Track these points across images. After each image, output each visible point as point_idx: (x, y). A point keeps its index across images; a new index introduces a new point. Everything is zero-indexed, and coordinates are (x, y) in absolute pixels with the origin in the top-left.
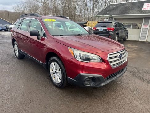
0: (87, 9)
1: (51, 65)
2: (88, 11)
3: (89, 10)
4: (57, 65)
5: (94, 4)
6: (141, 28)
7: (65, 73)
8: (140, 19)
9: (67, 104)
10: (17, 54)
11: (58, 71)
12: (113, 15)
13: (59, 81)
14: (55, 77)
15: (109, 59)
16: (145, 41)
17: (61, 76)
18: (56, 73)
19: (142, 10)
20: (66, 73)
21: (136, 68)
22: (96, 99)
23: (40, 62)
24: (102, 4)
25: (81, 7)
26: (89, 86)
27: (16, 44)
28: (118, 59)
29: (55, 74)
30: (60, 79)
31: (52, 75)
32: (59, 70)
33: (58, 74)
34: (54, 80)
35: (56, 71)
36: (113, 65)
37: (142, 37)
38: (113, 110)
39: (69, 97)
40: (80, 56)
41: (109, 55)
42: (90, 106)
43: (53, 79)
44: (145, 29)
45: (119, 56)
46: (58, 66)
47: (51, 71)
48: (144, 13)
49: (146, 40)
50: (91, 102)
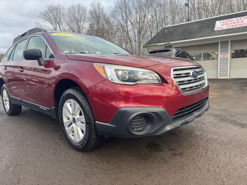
0: (130, 41)
1: (64, 108)
2: (132, 44)
3: (134, 43)
4: (75, 103)
5: (140, 34)
6: (217, 59)
7: (91, 114)
8: (214, 45)
9: (99, 178)
10: (8, 107)
11: (78, 116)
12: (171, 43)
13: (82, 136)
14: (73, 132)
15: (174, 77)
16: (228, 77)
17: (84, 125)
18: (75, 122)
19: (215, 31)
20: (93, 115)
21: (223, 110)
22: (159, 162)
23: (45, 108)
24: (153, 33)
25: (121, 40)
26: (140, 133)
27: (4, 88)
28: (191, 80)
29: (73, 125)
30: (83, 132)
31: (67, 128)
32: (81, 114)
33: (79, 123)
34: (72, 138)
35: (74, 118)
36: (182, 89)
37: (222, 72)
38: (197, 180)
39: (104, 166)
40: (117, 75)
41: (174, 70)
42: (147, 177)
43: (70, 135)
44: (224, 60)
45: (191, 74)
46: (77, 105)
47: (65, 120)
48: (218, 35)
49: (228, 75)
50: (148, 169)
